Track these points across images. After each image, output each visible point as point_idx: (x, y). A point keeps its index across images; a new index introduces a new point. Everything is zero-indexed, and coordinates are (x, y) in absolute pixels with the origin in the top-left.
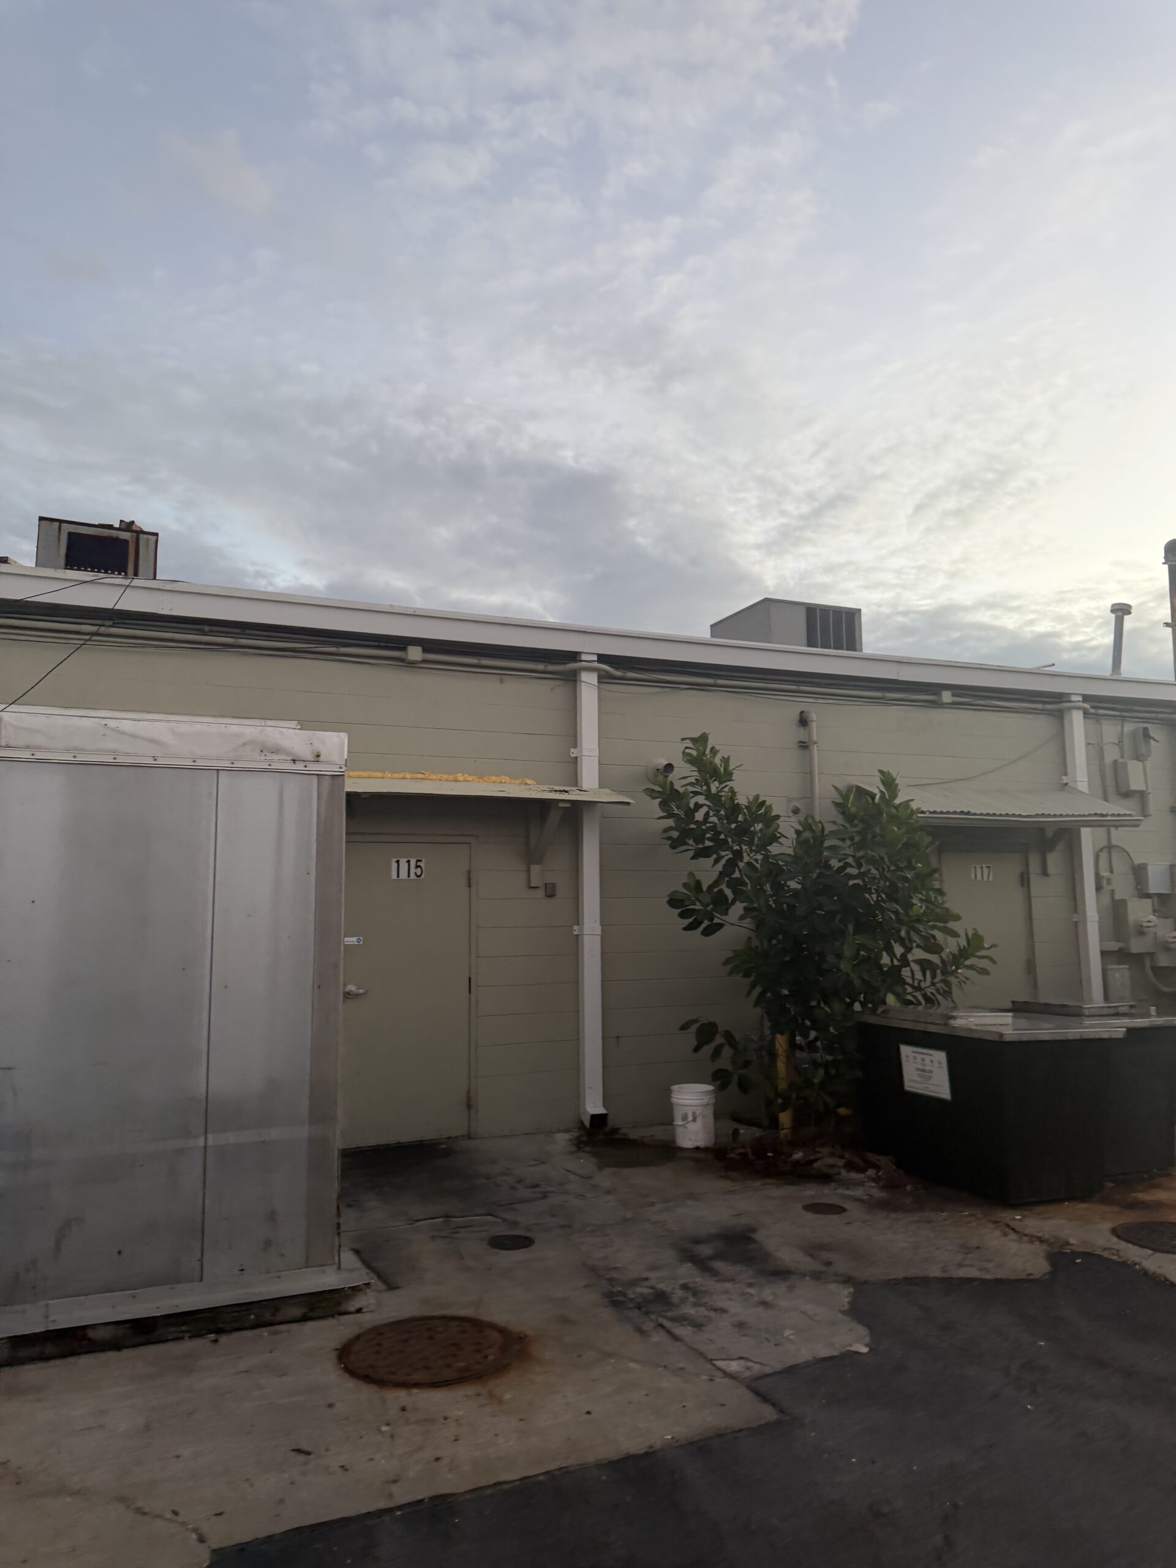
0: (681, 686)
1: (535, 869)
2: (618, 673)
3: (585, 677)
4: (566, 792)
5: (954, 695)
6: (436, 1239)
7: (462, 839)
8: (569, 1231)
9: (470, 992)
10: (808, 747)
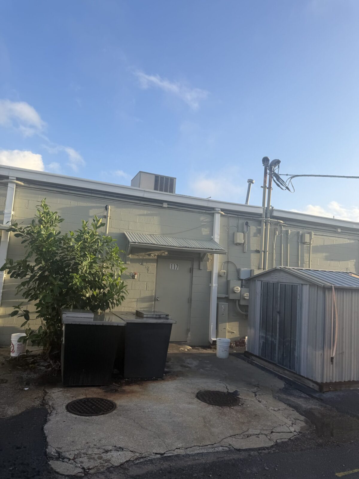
0: (54, 192)
3: (10, 185)
5: (168, 204)
10: (106, 218)
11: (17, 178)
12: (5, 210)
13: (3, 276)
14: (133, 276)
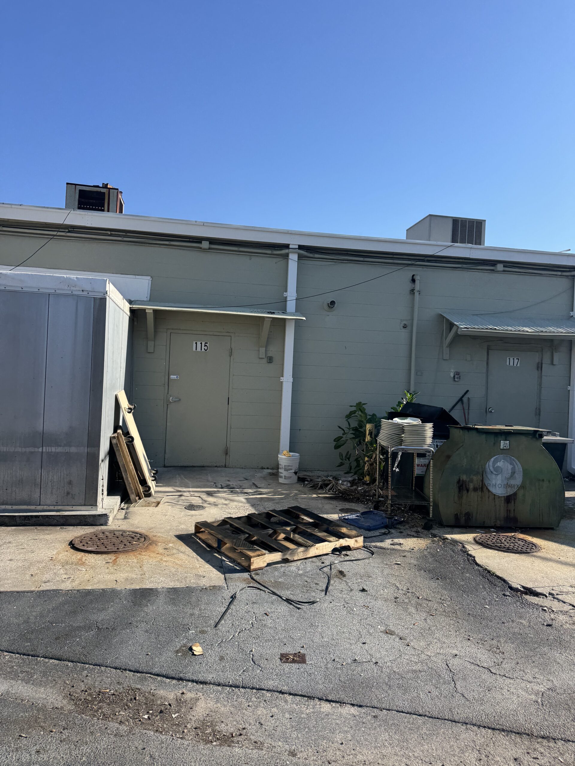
1: (262, 350)
2: (312, 255)
3: (291, 256)
4: (274, 313)
5: (504, 266)
6: (166, 503)
7: (228, 334)
8: (225, 506)
9: (228, 404)
10: (414, 293)
11: (299, 246)
12: (286, 292)
13: (291, 380)
14: (454, 377)
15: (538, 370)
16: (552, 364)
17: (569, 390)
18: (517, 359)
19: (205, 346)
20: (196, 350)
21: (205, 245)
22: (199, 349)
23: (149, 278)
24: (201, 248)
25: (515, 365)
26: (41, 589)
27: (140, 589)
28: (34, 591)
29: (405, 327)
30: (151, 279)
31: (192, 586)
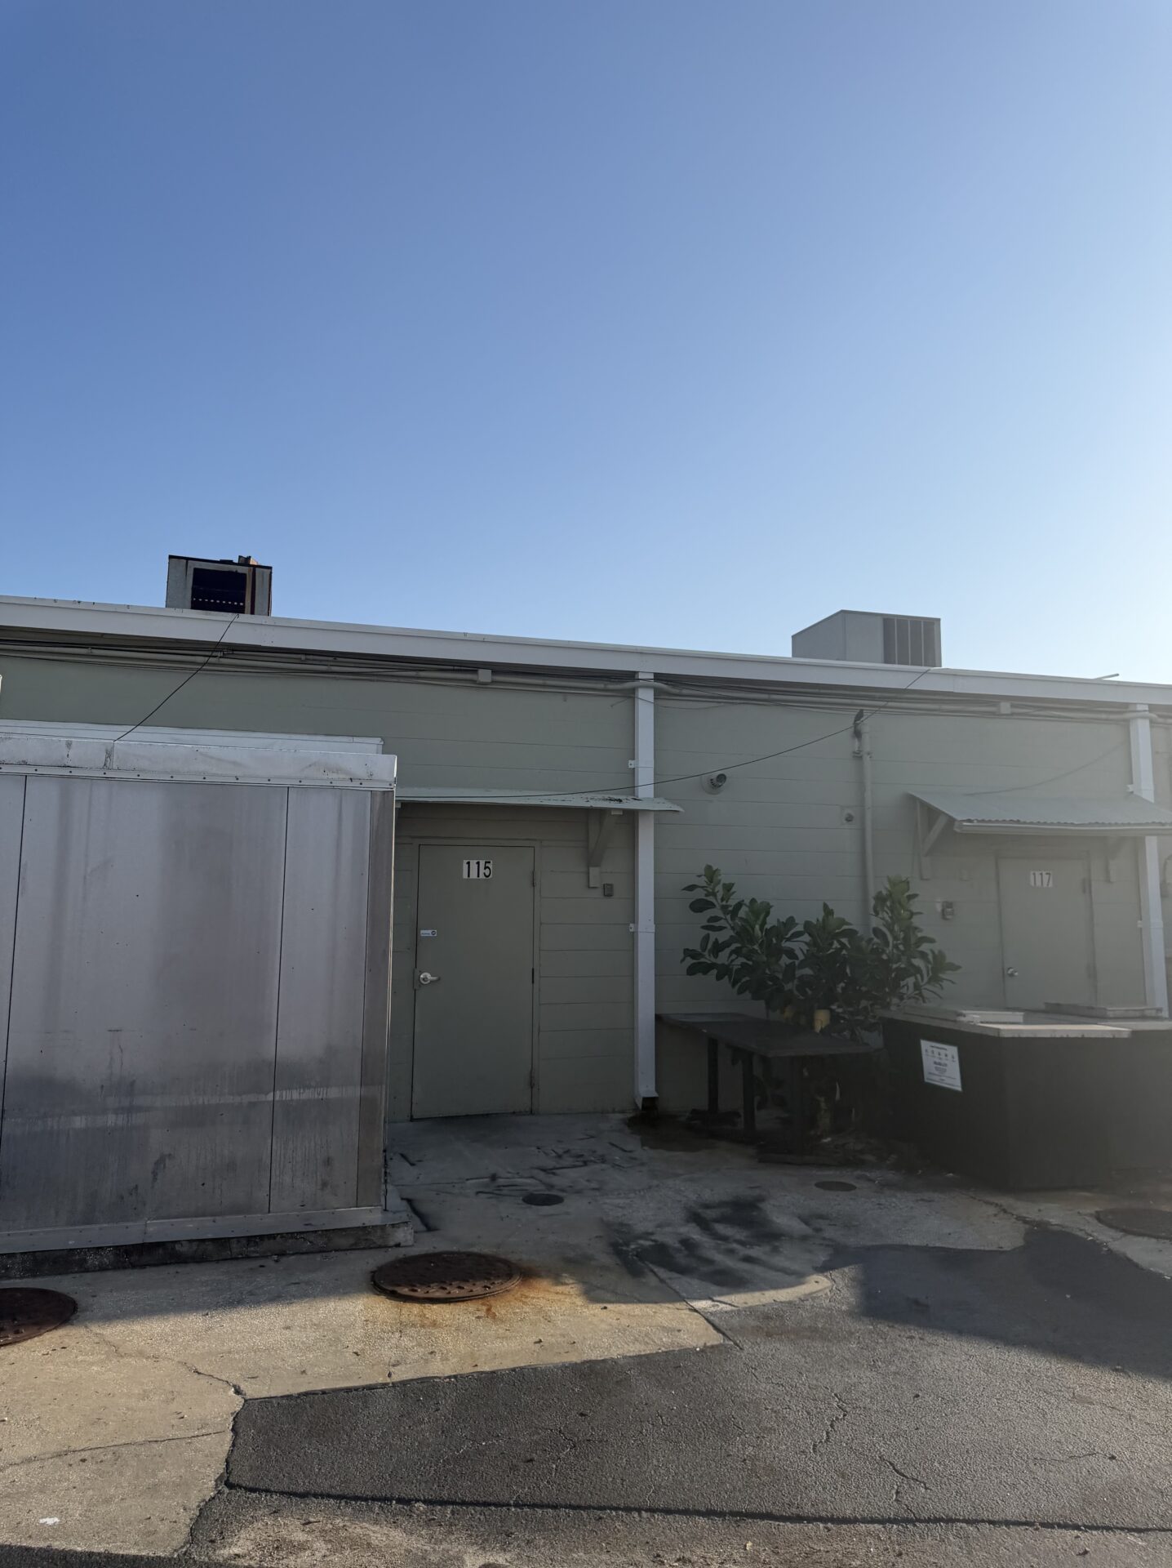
0: (734, 701)
1: (594, 871)
2: (676, 691)
3: (642, 694)
4: (620, 801)
5: (1013, 706)
6: (480, 1194)
7: (527, 843)
8: (597, 1193)
9: (533, 982)
10: (861, 757)
11: (655, 674)
12: (633, 758)
13: (652, 929)
14: (943, 911)
15: (1084, 891)
16: (1108, 880)
17: (1141, 929)
18: (1047, 874)
19: (485, 868)
20: (469, 876)
21: (485, 676)
22: (474, 875)
23: (378, 740)
24: (474, 681)
25: (1045, 885)
26: (395, 1378)
27: (584, 1363)
28: (387, 1384)
29: (849, 819)
30: (382, 743)
31: (671, 1349)
